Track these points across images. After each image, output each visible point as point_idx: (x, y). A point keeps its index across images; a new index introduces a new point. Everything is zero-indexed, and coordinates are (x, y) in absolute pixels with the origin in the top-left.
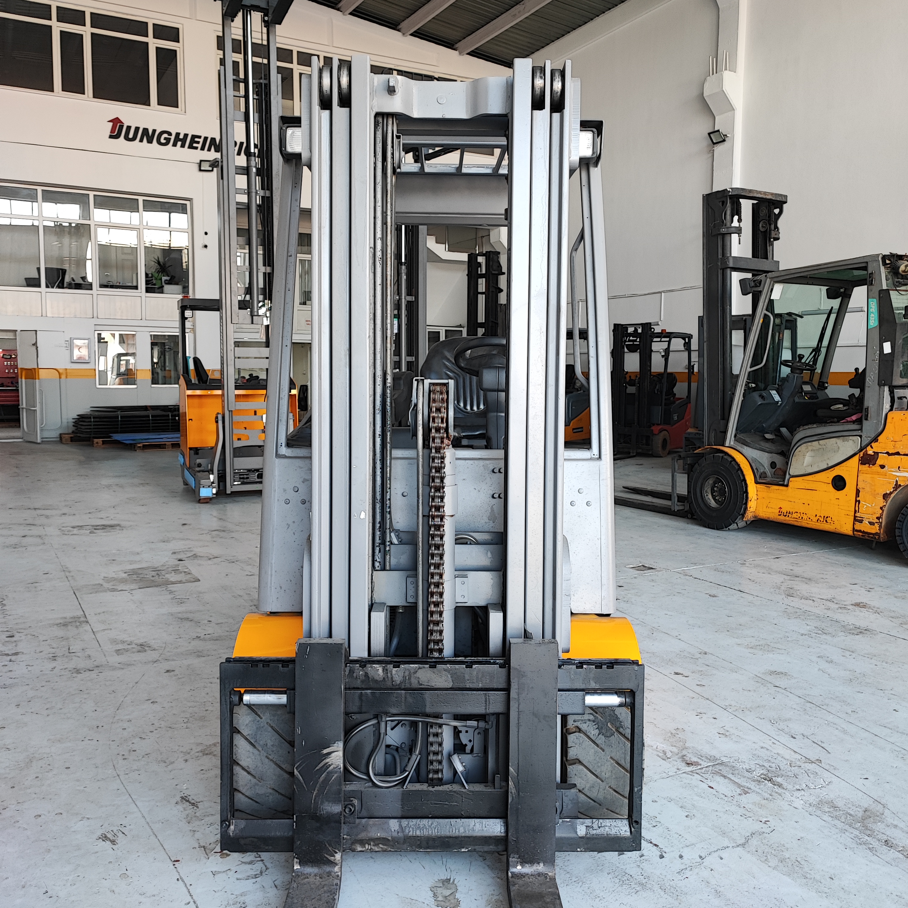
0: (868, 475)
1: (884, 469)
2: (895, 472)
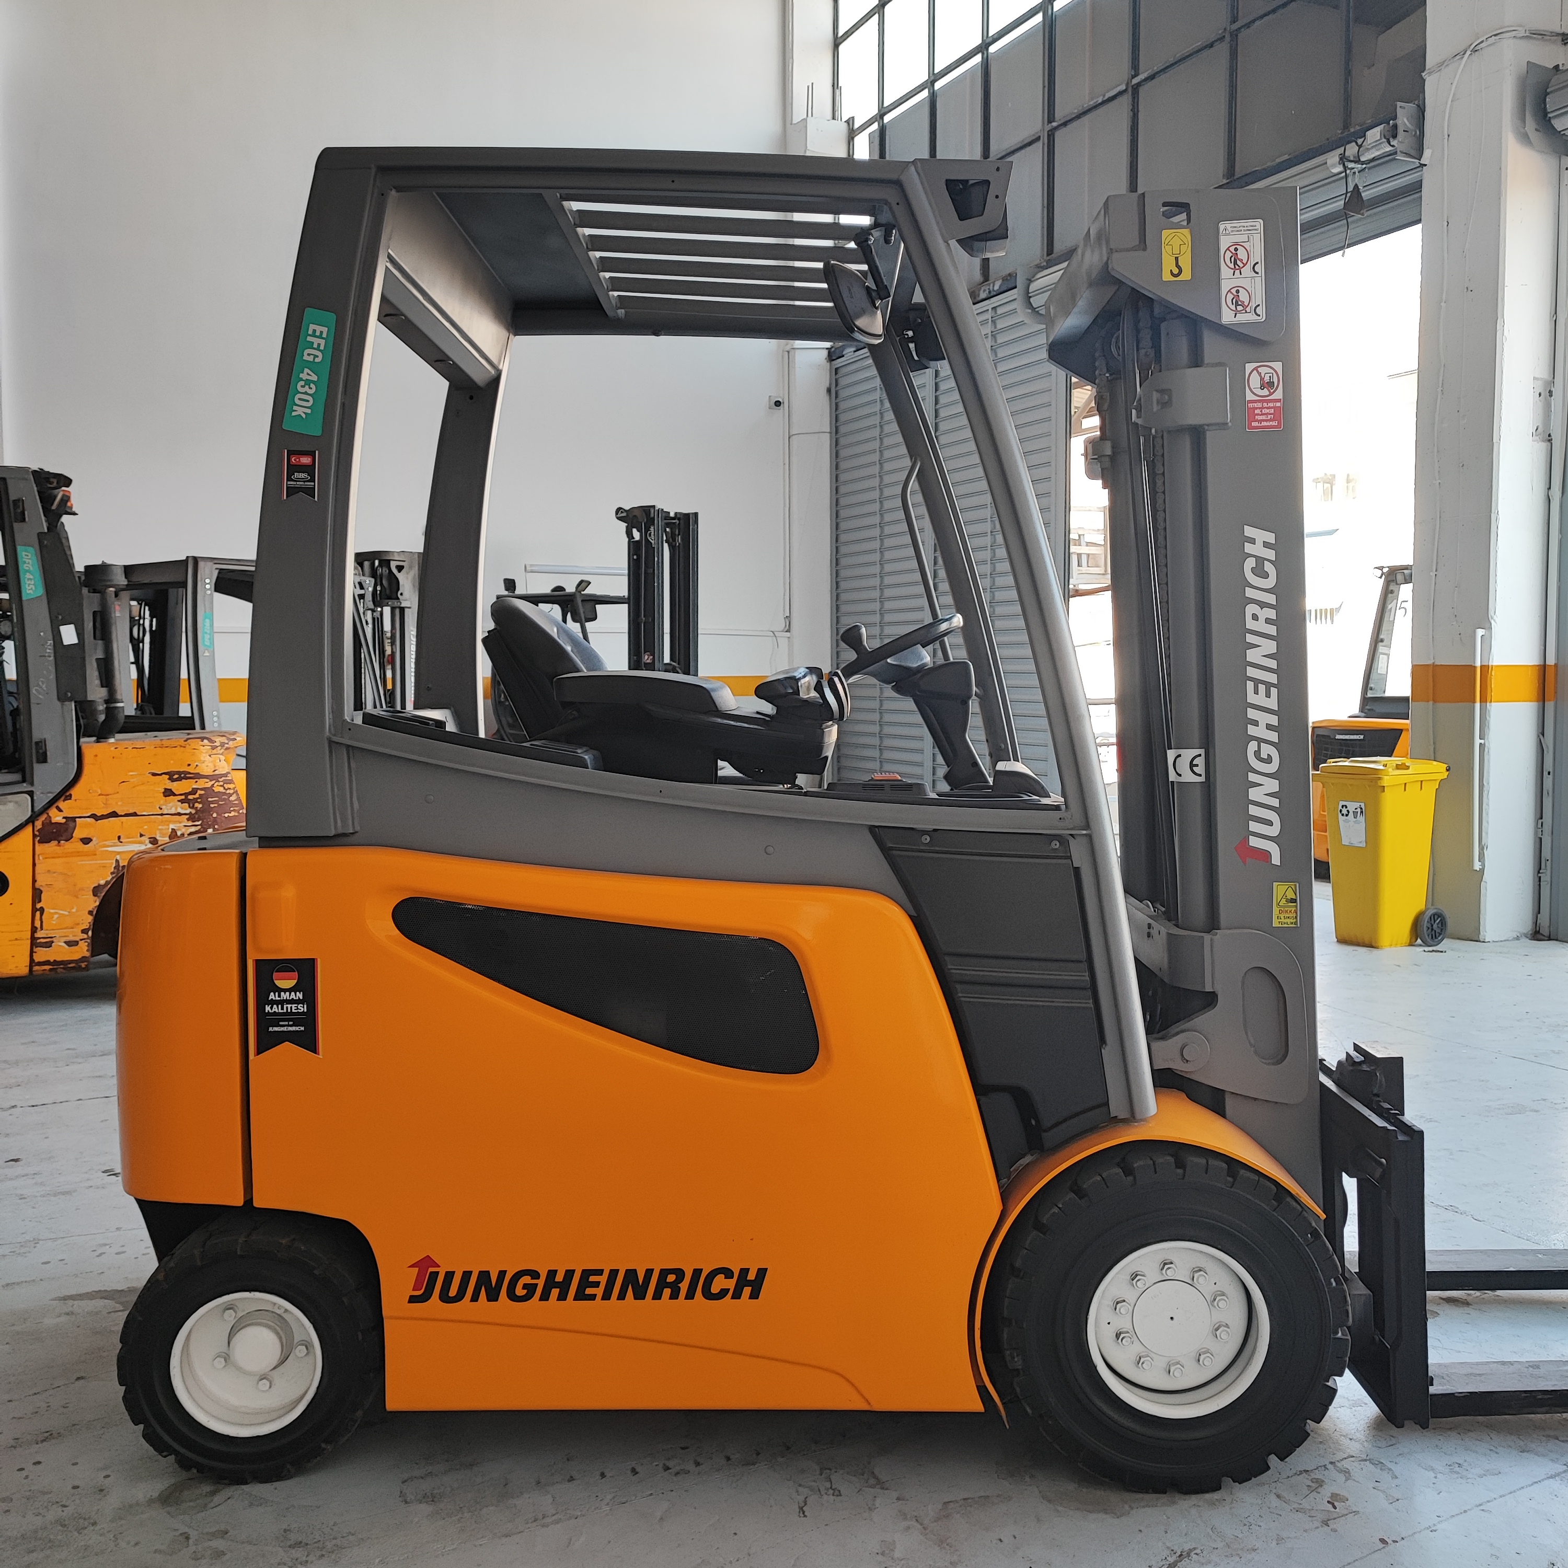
0: (58, 860)
1: (91, 844)
2: (111, 846)
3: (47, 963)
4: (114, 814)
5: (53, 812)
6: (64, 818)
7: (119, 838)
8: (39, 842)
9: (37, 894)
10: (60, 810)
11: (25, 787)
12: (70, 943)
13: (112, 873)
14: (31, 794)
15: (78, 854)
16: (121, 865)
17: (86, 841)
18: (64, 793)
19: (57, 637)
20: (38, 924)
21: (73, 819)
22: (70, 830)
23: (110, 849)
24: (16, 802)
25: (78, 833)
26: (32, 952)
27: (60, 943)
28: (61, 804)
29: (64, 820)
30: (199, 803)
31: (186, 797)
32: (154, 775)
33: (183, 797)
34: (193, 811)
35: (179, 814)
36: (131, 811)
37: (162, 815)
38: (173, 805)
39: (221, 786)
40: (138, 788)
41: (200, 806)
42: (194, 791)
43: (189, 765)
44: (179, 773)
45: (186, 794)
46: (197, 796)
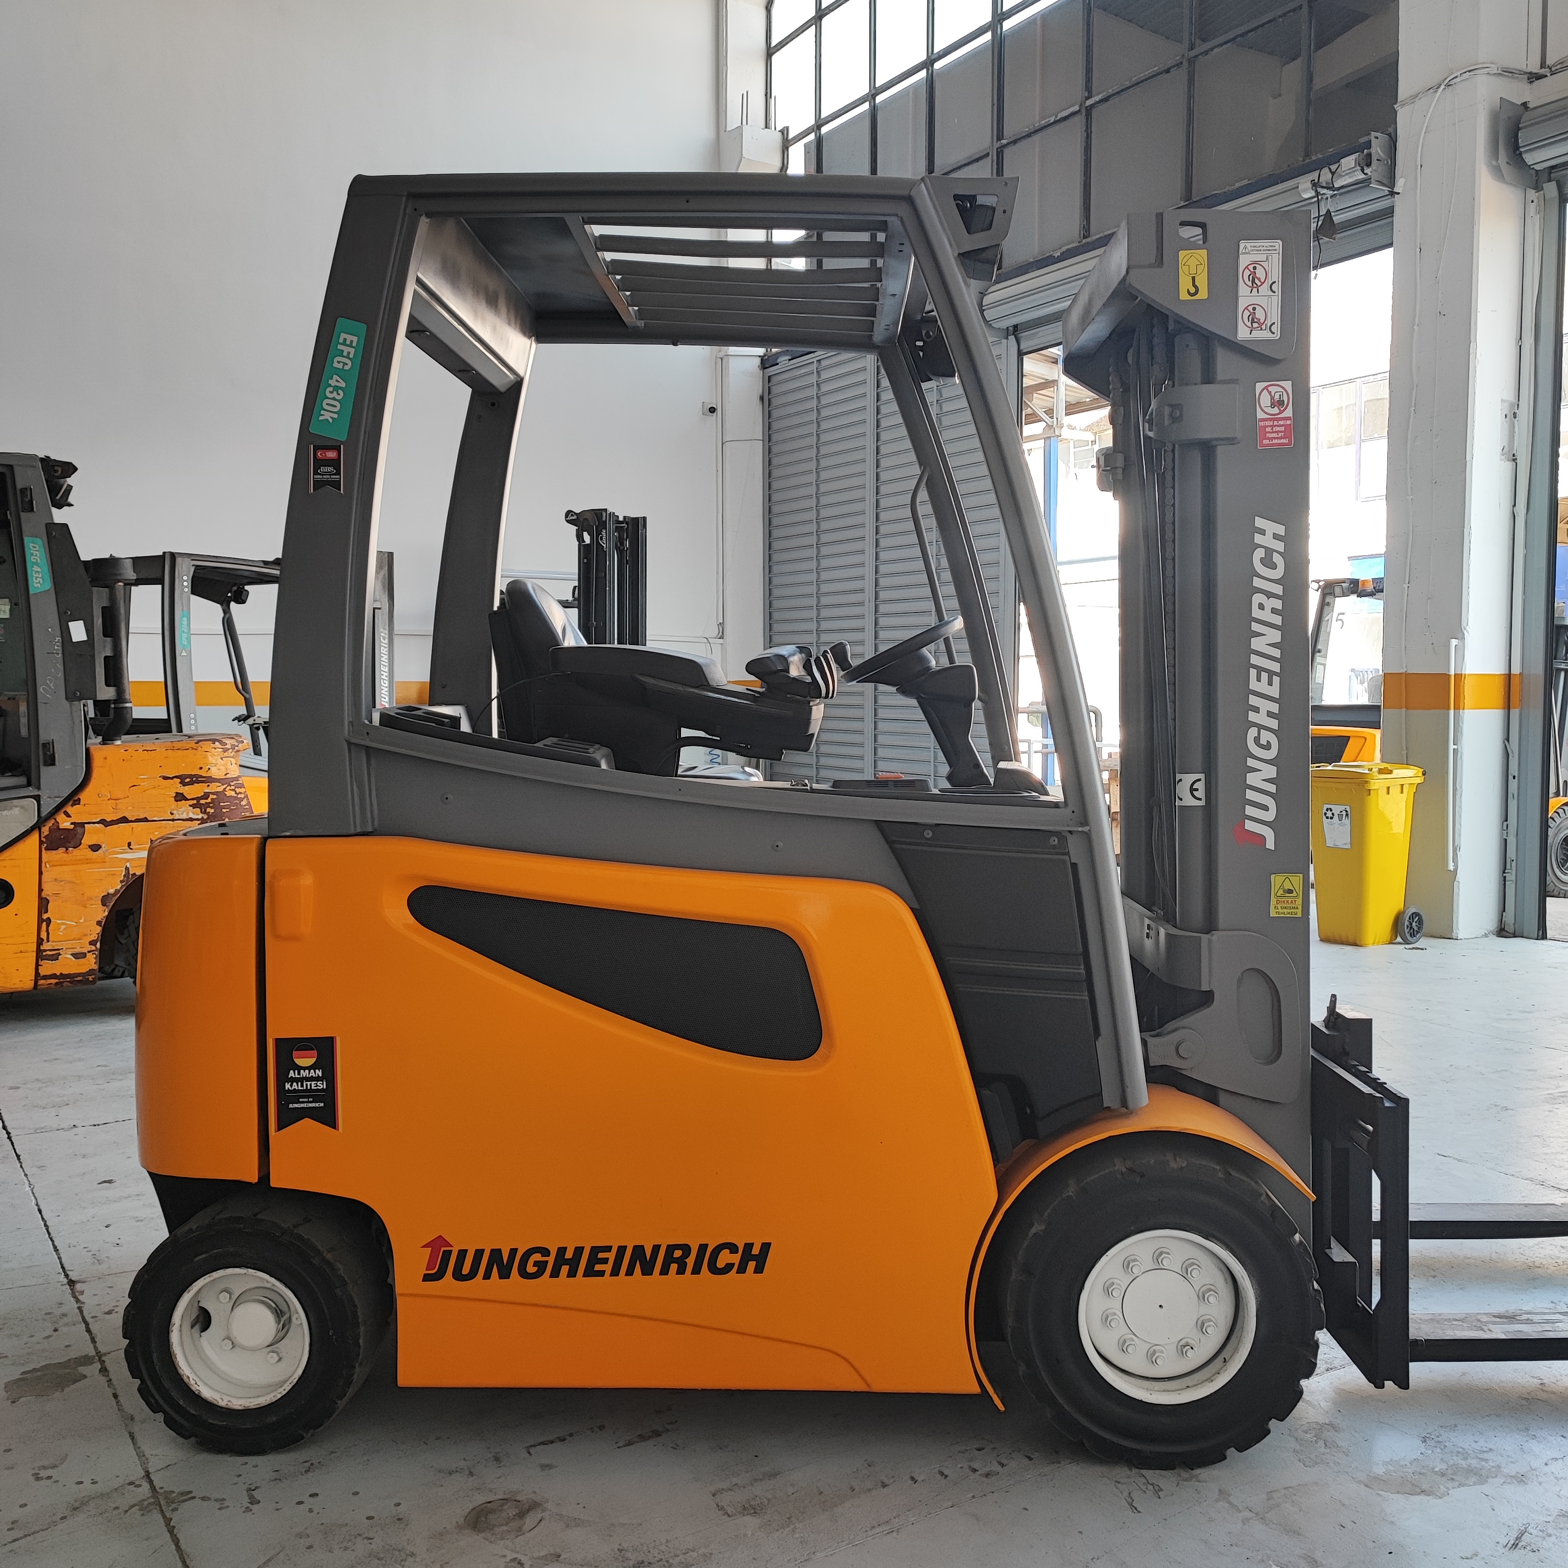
0: (66, 868)
1: (100, 851)
2: (121, 853)
3: (53, 976)
4: (124, 820)
5: (61, 817)
6: (72, 824)
7: (129, 844)
8: (46, 849)
9: (43, 904)
10: (69, 816)
11: (31, 791)
12: (77, 956)
13: (121, 882)
14: (37, 798)
15: (88, 861)
16: (131, 873)
17: (95, 848)
18: (73, 798)
19: (65, 633)
20: (44, 935)
21: (82, 825)
22: (79, 836)
23: (120, 856)
24: (22, 807)
25: (87, 840)
26: (37, 966)
27: (67, 956)
28: (69, 809)
29: (72, 826)
30: (211, 808)
31: (198, 802)
32: (165, 778)
33: (195, 802)
34: (205, 817)
35: (191, 819)
36: (142, 817)
37: (173, 820)
38: (185, 810)
39: (232, 790)
40: (148, 792)
41: (212, 811)
42: (206, 796)
43: (201, 768)
44: (190, 776)
45: (198, 799)
46: (209, 800)
